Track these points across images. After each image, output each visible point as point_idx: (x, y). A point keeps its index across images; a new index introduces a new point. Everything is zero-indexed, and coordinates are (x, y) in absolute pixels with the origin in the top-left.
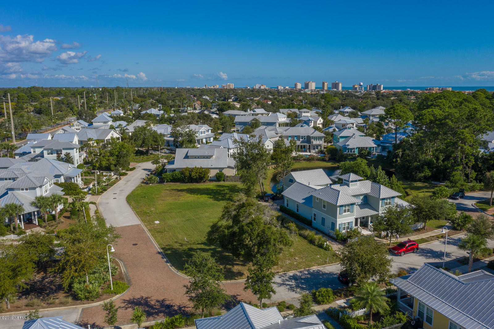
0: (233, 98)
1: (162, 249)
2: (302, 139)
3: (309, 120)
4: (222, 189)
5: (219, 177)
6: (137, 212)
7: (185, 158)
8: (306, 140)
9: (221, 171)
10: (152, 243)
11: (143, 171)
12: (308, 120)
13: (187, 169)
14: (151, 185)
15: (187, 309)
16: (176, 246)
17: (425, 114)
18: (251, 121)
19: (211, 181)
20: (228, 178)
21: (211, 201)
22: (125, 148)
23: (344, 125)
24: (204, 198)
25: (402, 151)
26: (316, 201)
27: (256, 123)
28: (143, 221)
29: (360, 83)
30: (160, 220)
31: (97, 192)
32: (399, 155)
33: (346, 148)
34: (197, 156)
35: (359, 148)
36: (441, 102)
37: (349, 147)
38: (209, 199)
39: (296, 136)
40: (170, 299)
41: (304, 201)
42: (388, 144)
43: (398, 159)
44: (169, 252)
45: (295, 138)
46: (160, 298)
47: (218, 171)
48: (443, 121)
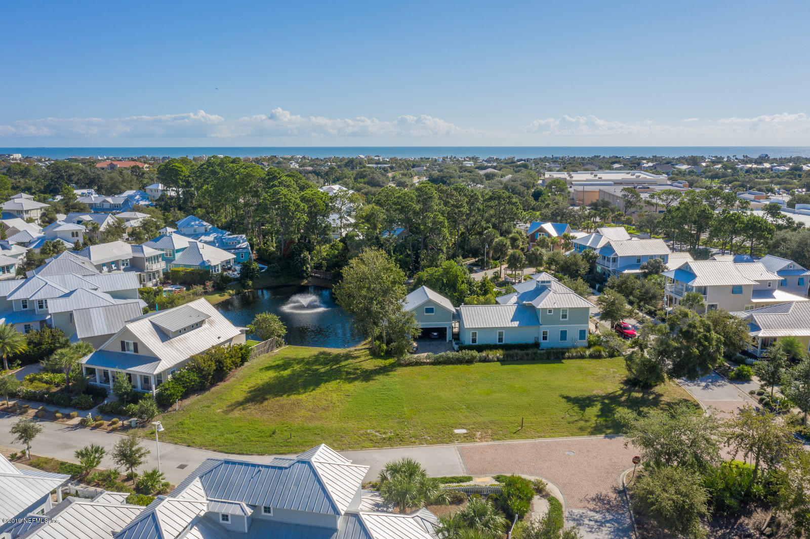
2: (123, 265)
7: (163, 340)
26: (548, 314)
34: (183, 328)
37: (212, 264)
39: (113, 263)
41: (518, 322)
45: (113, 266)
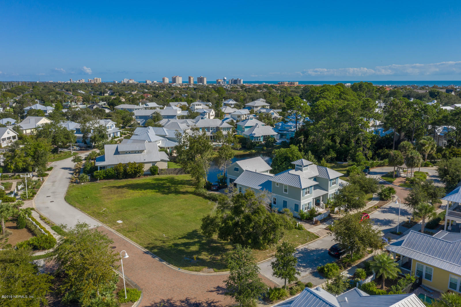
0: (109, 92)
1: (146, 248)
2: (212, 130)
3: (205, 112)
4: (162, 182)
5: (153, 171)
6: (89, 214)
7: (115, 154)
8: (215, 131)
9: (154, 165)
10: (131, 244)
11: (63, 170)
12: (203, 112)
13: (120, 165)
14: (82, 184)
15: (217, 304)
16: (159, 243)
17: (319, 105)
18: (152, 114)
19: (146, 175)
20: (163, 172)
21: (159, 195)
22: (42, 147)
23: (240, 116)
24: (150, 193)
25: (304, 137)
26: (276, 186)
27: (157, 116)
28: (103, 222)
29: (224, 78)
30: (122, 219)
31: (28, 196)
32: (301, 140)
33: (253, 136)
34: (128, 151)
35: (264, 136)
36: (327, 95)
37: (255, 136)
38: (156, 193)
39: (206, 128)
40: (193, 297)
41: (261, 187)
42: (285, 132)
43: (301, 144)
44: (156, 251)
46: (183, 298)
47: (151, 165)
48: (344, 111)
